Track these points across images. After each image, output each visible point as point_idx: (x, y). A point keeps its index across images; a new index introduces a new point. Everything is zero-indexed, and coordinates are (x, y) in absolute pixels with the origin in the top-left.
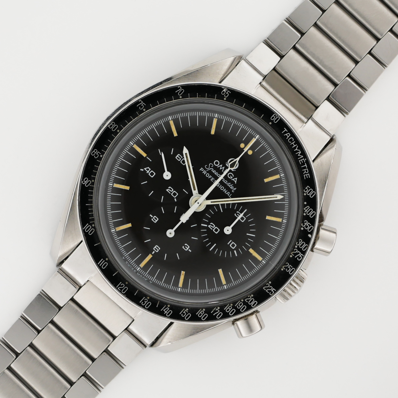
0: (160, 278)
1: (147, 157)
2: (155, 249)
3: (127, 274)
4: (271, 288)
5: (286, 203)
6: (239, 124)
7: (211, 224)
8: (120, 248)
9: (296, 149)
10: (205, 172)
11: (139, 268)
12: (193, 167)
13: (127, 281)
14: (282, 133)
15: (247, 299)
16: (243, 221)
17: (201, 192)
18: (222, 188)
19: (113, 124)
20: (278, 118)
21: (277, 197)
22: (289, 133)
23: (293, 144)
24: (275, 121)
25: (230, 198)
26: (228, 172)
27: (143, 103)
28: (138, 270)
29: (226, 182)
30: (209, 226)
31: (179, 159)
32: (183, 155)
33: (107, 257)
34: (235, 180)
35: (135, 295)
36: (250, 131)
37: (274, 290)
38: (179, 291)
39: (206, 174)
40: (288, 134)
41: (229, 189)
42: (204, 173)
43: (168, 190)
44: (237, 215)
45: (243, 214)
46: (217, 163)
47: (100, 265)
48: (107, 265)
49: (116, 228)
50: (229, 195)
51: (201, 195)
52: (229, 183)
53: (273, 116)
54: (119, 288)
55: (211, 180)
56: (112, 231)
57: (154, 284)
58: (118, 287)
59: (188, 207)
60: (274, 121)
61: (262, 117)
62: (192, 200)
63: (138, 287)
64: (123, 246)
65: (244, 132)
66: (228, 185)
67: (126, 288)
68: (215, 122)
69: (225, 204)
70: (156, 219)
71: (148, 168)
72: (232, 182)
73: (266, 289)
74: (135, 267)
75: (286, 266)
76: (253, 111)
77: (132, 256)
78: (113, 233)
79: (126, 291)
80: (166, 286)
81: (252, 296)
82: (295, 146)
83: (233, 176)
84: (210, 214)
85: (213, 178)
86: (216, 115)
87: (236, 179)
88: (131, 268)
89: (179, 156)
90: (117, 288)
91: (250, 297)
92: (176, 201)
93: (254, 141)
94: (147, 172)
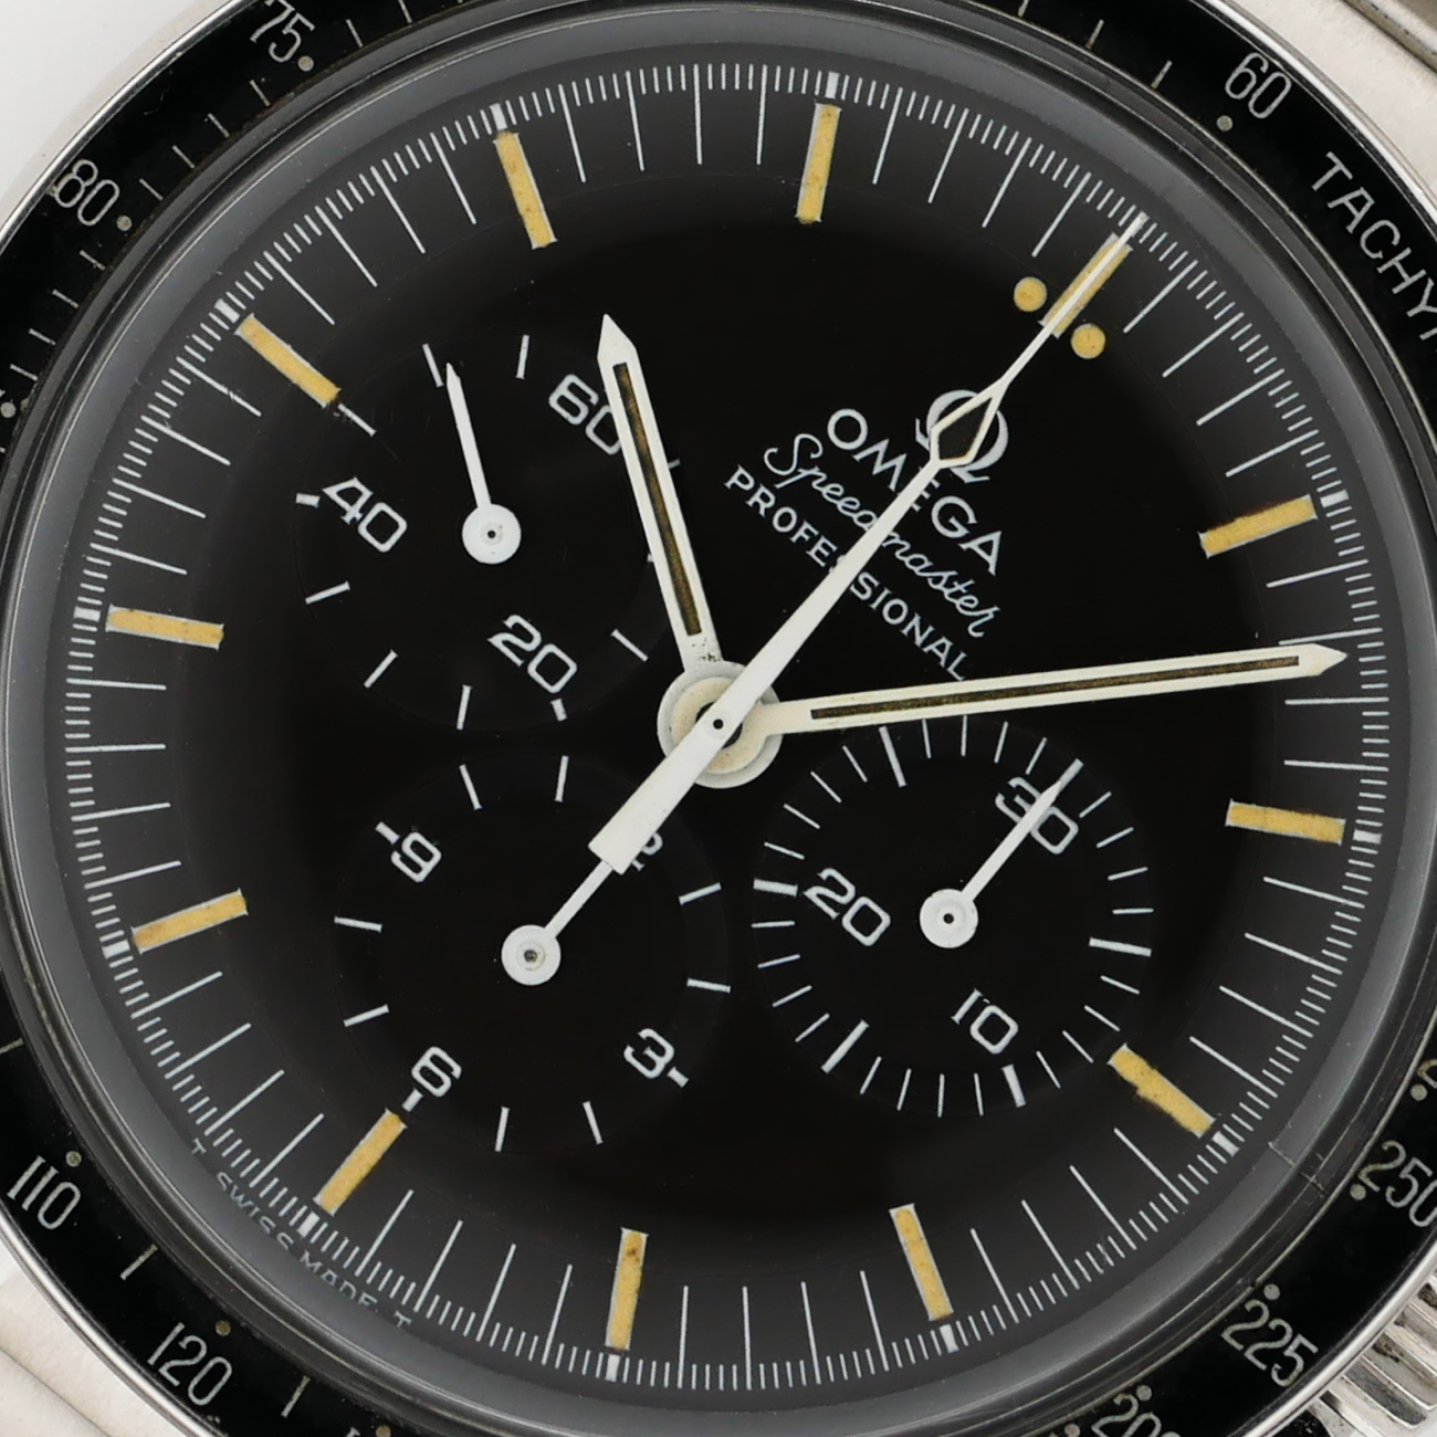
0: (464, 1285)
1: (342, 407)
2: (425, 1072)
3: (225, 1264)
4: (1280, 1332)
5: (1371, 700)
6: (1000, 138)
7: (825, 874)
8: (168, 1076)
9: (1423, 307)
10: (762, 500)
11: (313, 1219)
12: (676, 463)
13: (224, 1316)
14: (1316, 187)
15: (1104, 1421)
16: (1057, 849)
17: (739, 645)
18: (895, 611)
19: (85, 173)
20: (1279, 83)
21: (1294, 662)
22: (1362, 192)
23: (1399, 267)
24: (1260, 106)
25: (953, 680)
26: (934, 493)
27: (292, 15)
28: (304, 1229)
29: (918, 565)
30: (812, 893)
31: (575, 411)
32: (597, 383)
33: (74, 1143)
34: (987, 547)
35: (285, 1413)
36: (1080, 186)
37: (1301, 1350)
38: (611, 1374)
39: (770, 512)
40: (1356, 194)
41: (942, 618)
42: (756, 505)
43: (506, 643)
44: (1010, 803)
45: (1053, 792)
46: (848, 429)
47: (26, 1206)
48: (74, 1203)
49: (135, 931)
50: (949, 661)
51: (739, 666)
52: (946, 575)
53: (1241, 69)
54: (168, 1365)
55: (812, 553)
56: (109, 951)
57: (425, 1333)
58: (160, 1362)
59: (649, 756)
60: (1251, 103)
61: (1160, 78)
62: (674, 705)
63: (304, 1360)
64: (190, 1062)
65: (1037, 194)
66: (940, 587)
67: (220, 1369)
68: (824, 130)
69: (919, 723)
70: (427, 856)
71: (354, 483)
72: (969, 566)
73: (1246, 1338)
74: (282, 1213)
75: (1385, 1167)
76: (1092, 40)
77: (261, 1131)
78: (114, 965)
79: (220, 1385)
80: (510, 1340)
81: (1145, 1393)
82: (1409, 281)
83: (972, 520)
84: (814, 802)
85: (823, 540)
86: (833, 78)
87: (995, 537)
88: (257, 1217)
89: (573, 388)
90: (152, 1373)
91: (1126, 1406)
92: (561, 714)
93: (1111, 254)
94: (344, 512)
